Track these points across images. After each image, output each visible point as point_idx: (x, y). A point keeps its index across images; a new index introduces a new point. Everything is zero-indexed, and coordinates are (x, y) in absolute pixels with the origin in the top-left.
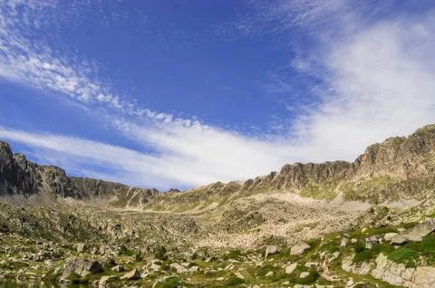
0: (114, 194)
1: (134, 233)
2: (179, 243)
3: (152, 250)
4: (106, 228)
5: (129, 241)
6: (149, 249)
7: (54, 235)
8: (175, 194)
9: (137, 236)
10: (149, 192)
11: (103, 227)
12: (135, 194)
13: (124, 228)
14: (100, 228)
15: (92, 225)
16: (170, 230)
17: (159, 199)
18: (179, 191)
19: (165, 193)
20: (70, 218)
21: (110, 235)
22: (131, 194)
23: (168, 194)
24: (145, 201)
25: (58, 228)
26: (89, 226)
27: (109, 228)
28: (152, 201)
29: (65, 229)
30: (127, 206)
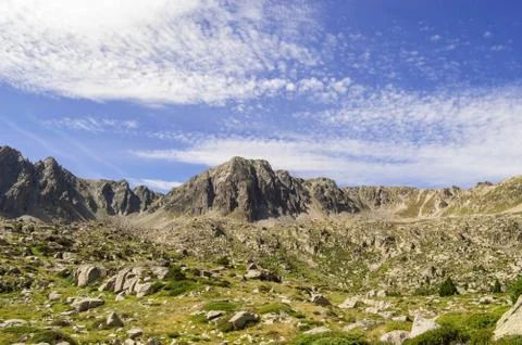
0: (400, 201)
1: (413, 247)
2: (489, 257)
3: (439, 271)
4: (373, 243)
5: (405, 259)
6: (434, 270)
8: (486, 190)
9: (418, 251)
10: (447, 192)
11: (369, 242)
12: (429, 197)
13: (400, 242)
14: (365, 245)
15: (353, 241)
16: (476, 240)
17: (463, 199)
18: (491, 184)
19: (470, 190)
20: (323, 234)
21: (379, 253)
22: (423, 198)
23: (475, 190)
24: (444, 205)
25: (307, 248)
26: (349, 243)
27: (377, 243)
28: (453, 204)
29: (316, 249)
30: (420, 214)
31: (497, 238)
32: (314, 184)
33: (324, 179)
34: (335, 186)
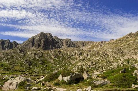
0: (89, 45)
1: (88, 55)
3: (94, 63)
4: (75, 55)
5: (84, 59)
6: (92, 62)
7: (49, 60)
8: (113, 41)
9: (89, 57)
10: (102, 42)
11: (74, 55)
12: (97, 44)
13: (84, 54)
14: (72, 55)
15: (69, 54)
17: (106, 44)
18: (114, 40)
19: (108, 42)
20: (59, 52)
21: (77, 58)
22: (95, 44)
23: (110, 42)
24: (101, 46)
25: (52, 56)
26: (67, 55)
27: (76, 55)
28: (104, 45)
29: (55, 57)
30: (95, 48)
31: (115, 53)
32: (65, 40)
33: (68, 39)
34: (71, 41)
